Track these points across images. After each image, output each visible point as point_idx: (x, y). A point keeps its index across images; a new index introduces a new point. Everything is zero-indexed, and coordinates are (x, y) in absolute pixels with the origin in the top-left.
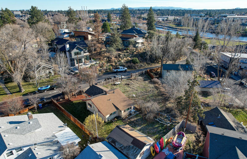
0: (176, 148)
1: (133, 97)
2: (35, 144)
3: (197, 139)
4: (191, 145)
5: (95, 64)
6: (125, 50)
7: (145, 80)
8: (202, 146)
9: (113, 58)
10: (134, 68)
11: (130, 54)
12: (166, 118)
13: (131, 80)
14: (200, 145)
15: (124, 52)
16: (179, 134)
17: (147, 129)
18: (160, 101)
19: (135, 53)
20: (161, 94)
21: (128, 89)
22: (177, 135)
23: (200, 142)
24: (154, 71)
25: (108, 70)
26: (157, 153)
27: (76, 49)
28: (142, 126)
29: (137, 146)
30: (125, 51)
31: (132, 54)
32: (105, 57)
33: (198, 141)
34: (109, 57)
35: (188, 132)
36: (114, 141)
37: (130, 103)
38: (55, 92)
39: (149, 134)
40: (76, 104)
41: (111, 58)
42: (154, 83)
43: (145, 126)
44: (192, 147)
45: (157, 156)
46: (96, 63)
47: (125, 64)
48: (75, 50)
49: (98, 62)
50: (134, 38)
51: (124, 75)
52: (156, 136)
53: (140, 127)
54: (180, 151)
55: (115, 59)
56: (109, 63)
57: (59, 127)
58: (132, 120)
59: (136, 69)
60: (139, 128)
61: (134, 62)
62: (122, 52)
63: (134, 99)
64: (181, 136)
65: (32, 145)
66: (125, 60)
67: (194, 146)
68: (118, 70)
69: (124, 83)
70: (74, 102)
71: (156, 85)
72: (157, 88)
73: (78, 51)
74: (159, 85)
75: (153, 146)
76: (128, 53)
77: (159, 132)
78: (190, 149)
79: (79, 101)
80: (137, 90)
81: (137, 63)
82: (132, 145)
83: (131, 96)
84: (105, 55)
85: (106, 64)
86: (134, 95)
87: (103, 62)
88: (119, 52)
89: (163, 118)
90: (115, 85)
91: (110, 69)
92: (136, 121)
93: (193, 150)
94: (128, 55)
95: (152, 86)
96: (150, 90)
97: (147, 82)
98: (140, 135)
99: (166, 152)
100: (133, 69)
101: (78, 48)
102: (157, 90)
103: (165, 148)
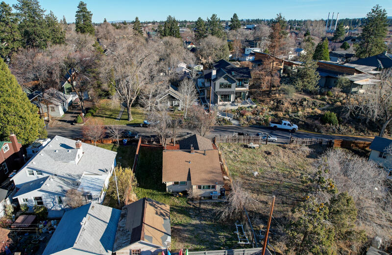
2: (56, 175)
6: (322, 94)
9: (286, 104)
10: (316, 130)
11: (328, 103)
13: (284, 148)
21: (260, 161)
24: (357, 146)
25: (262, 123)
27: (224, 78)
28: (204, 222)
30: (319, 96)
31: (333, 104)
32: (273, 100)
34: (280, 101)
36: (124, 216)
37: (217, 179)
41: (283, 104)
43: (208, 224)
46: (251, 107)
48: (222, 80)
49: (255, 106)
50: (355, 74)
53: (200, 221)
55: (290, 106)
56: (274, 110)
57: (99, 170)
59: (320, 132)
60: (195, 222)
61: (323, 119)
65: (52, 174)
66: (308, 113)
68: (278, 126)
69: (265, 149)
73: (226, 82)
76: (325, 101)
81: (330, 122)
82: (131, 232)
84: (275, 96)
85: (267, 111)
86: (256, 173)
87: (265, 107)
90: (246, 146)
91: (266, 121)
94: (323, 104)
97: (311, 160)
100: (314, 131)
101: (226, 78)
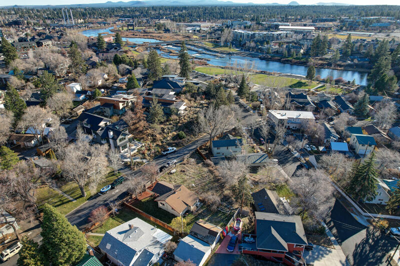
0: (236, 231)
1: (193, 187)
3: (250, 221)
4: (246, 226)
5: (141, 147)
7: (198, 163)
8: (254, 225)
10: (182, 145)
11: (174, 126)
12: (226, 206)
13: (184, 164)
14: (253, 224)
15: (167, 125)
16: (237, 220)
17: (213, 219)
18: (218, 189)
19: (180, 124)
20: (217, 180)
21: (186, 177)
22: (236, 221)
23: (252, 222)
24: (204, 146)
25: (157, 153)
26: (224, 237)
29: (212, 235)
30: (168, 123)
31: (176, 126)
32: (148, 136)
33: (251, 222)
34: (153, 135)
35: (243, 216)
36: (196, 234)
37: (195, 197)
38: (117, 191)
39: (216, 223)
40: (145, 202)
41: (156, 136)
42: (208, 165)
43: (211, 216)
44: (247, 228)
45: (225, 238)
47: (172, 141)
49: (144, 144)
51: (175, 158)
52: (221, 224)
54: (239, 233)
55: (160, 135)
56: (154, 142)
57: (151, 230)
58: (200, 212)
59: (184, 145)
60: (206, 219)
61: (180, 137)
62: (165, 125)
63: (194, 189)
64: (239, 221)
65: (145, 247)
66: (171, 136)
67: (248, 227)
68: (168, 152)
69: (179, 169)
70: (143, 201)
71: (211, 168)
72: (211, 172)
73: (122, 137)
74: (212, 167)
75: (222, 232)
76: (172, 125)
77: (222, 220)
78: (246, 230)
79: (147, 199)
80: (194, 178)
81: (184, 138)
82: (209, 235)
83: (190, 186)
84: (147, 132)
85: (152, 145)
86: (193, 185)
87: (149, 142)
88: (162, 126)
89: (223, 207)
91: (158, 151)
92: (203, 212)
93: (248, 230)
94: (172, 127)
95: (206, 169)
96: (205, 175)
97: (200, 165)
98: (212, 227)
99: (230, 235)
102: (212, 174)
103: (229, 232)
